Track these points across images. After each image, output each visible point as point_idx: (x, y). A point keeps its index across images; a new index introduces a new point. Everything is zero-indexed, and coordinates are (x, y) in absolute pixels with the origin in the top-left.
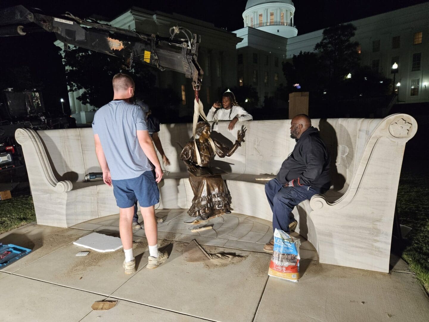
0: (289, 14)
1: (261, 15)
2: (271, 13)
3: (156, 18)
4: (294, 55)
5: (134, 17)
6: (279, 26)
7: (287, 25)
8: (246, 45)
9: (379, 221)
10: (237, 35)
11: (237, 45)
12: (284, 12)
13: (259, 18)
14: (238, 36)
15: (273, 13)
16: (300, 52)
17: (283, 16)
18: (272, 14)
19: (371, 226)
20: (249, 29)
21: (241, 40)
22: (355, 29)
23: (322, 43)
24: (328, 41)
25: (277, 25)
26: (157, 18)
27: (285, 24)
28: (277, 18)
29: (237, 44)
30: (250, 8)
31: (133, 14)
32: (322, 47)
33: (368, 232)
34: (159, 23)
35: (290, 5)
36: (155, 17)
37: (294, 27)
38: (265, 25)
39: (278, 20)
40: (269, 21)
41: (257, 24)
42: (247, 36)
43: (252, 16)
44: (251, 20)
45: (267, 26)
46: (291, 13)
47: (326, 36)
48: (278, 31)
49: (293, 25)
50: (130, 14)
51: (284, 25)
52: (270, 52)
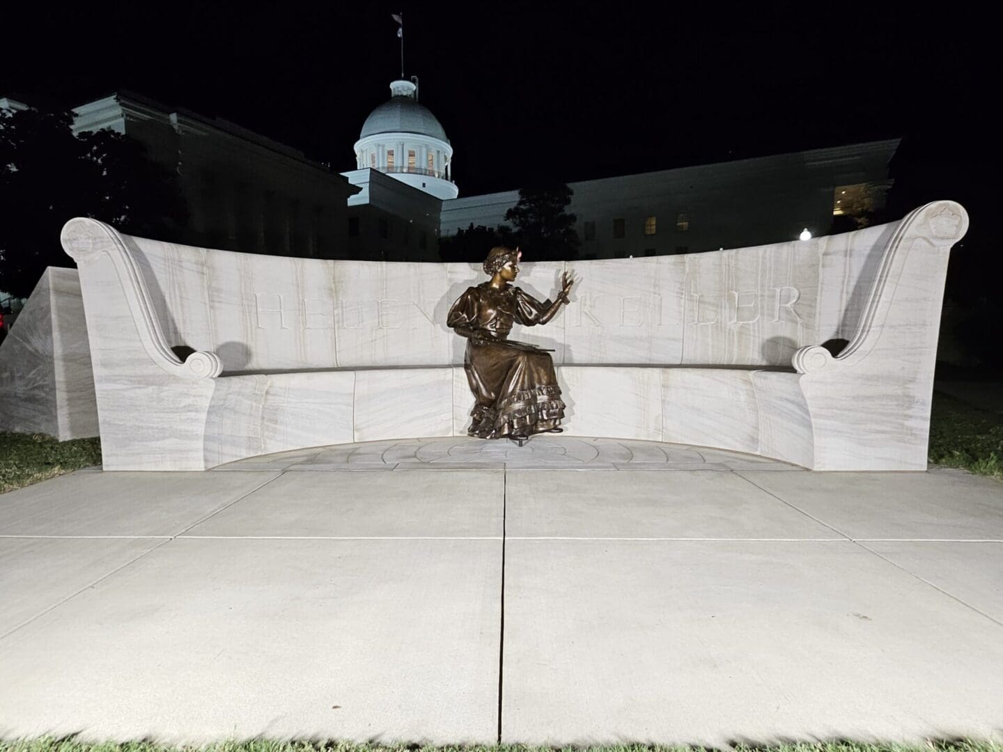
0: (442, 158)
1: (391, 153)
2: (410, 152)
3: (176, 119)
4: (459, 229)
5: (123, 109)
6: (425, 176)
7: (439, 177)
8: (367, 201)
9: (912, 381)
10: (349, 179)
11: (348, 199)
12: (435, 154)
13: (388, 158)
14: (350, 182)
15: (414, 152)
16: (469, 225)
17: (432, 160)
18: (412, 154)
19: (900, 392)
20: (371, 174)
21: (356, 190)
22: (571, 193)
23: (516, 209)
24: (527, 207)
25: (421, 174)
26: (179, 121)
27: (437, 175)
28: (421, 163)
29: (349, 197)
30: (370, 137)
31: (121, 104)
32: (517, 216)
33: (895, 403)
34: (183, 131)
35: (445, 143)
36: (173, 117)
37: (451, 181)
38: (399, 171)
39: (424, 166)
40: (406, 164)
41: (383, 168)
42: (368, 185)
43: (374, 151)
44: (372, 160)
45: (403, 173)
46: (446, 158)
47: (525, 199)
48: (424, 185)
49: (449, 178)
50: (115, 103)
51: (434, 176)
52: (411, 221)
